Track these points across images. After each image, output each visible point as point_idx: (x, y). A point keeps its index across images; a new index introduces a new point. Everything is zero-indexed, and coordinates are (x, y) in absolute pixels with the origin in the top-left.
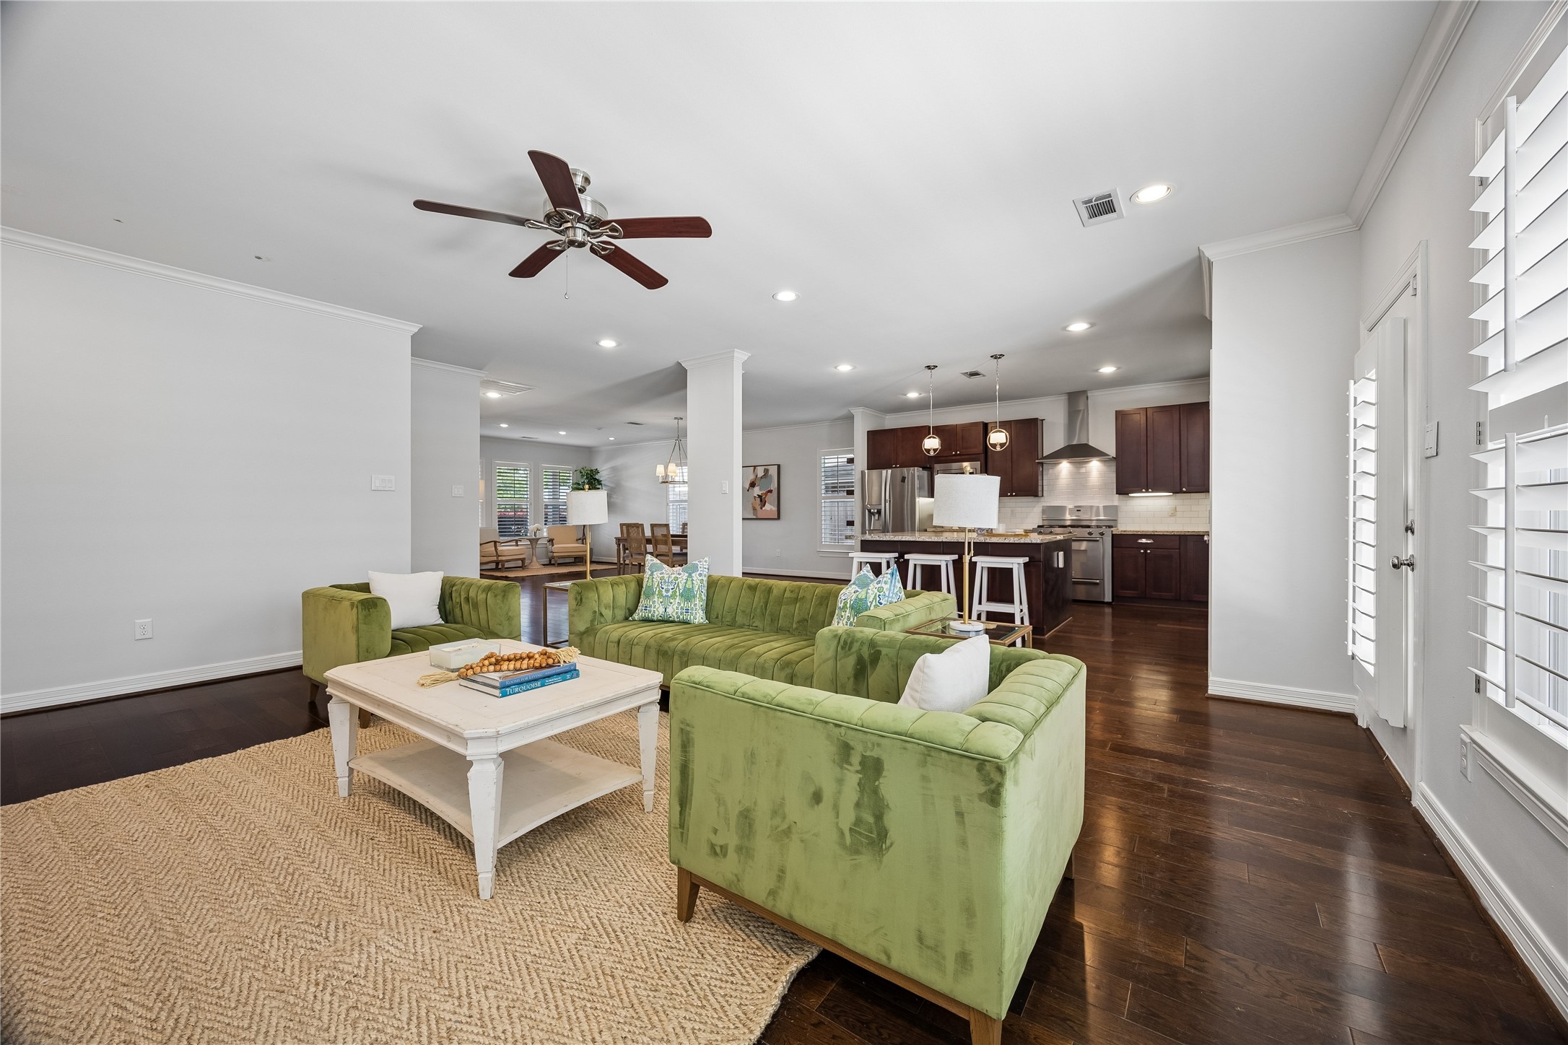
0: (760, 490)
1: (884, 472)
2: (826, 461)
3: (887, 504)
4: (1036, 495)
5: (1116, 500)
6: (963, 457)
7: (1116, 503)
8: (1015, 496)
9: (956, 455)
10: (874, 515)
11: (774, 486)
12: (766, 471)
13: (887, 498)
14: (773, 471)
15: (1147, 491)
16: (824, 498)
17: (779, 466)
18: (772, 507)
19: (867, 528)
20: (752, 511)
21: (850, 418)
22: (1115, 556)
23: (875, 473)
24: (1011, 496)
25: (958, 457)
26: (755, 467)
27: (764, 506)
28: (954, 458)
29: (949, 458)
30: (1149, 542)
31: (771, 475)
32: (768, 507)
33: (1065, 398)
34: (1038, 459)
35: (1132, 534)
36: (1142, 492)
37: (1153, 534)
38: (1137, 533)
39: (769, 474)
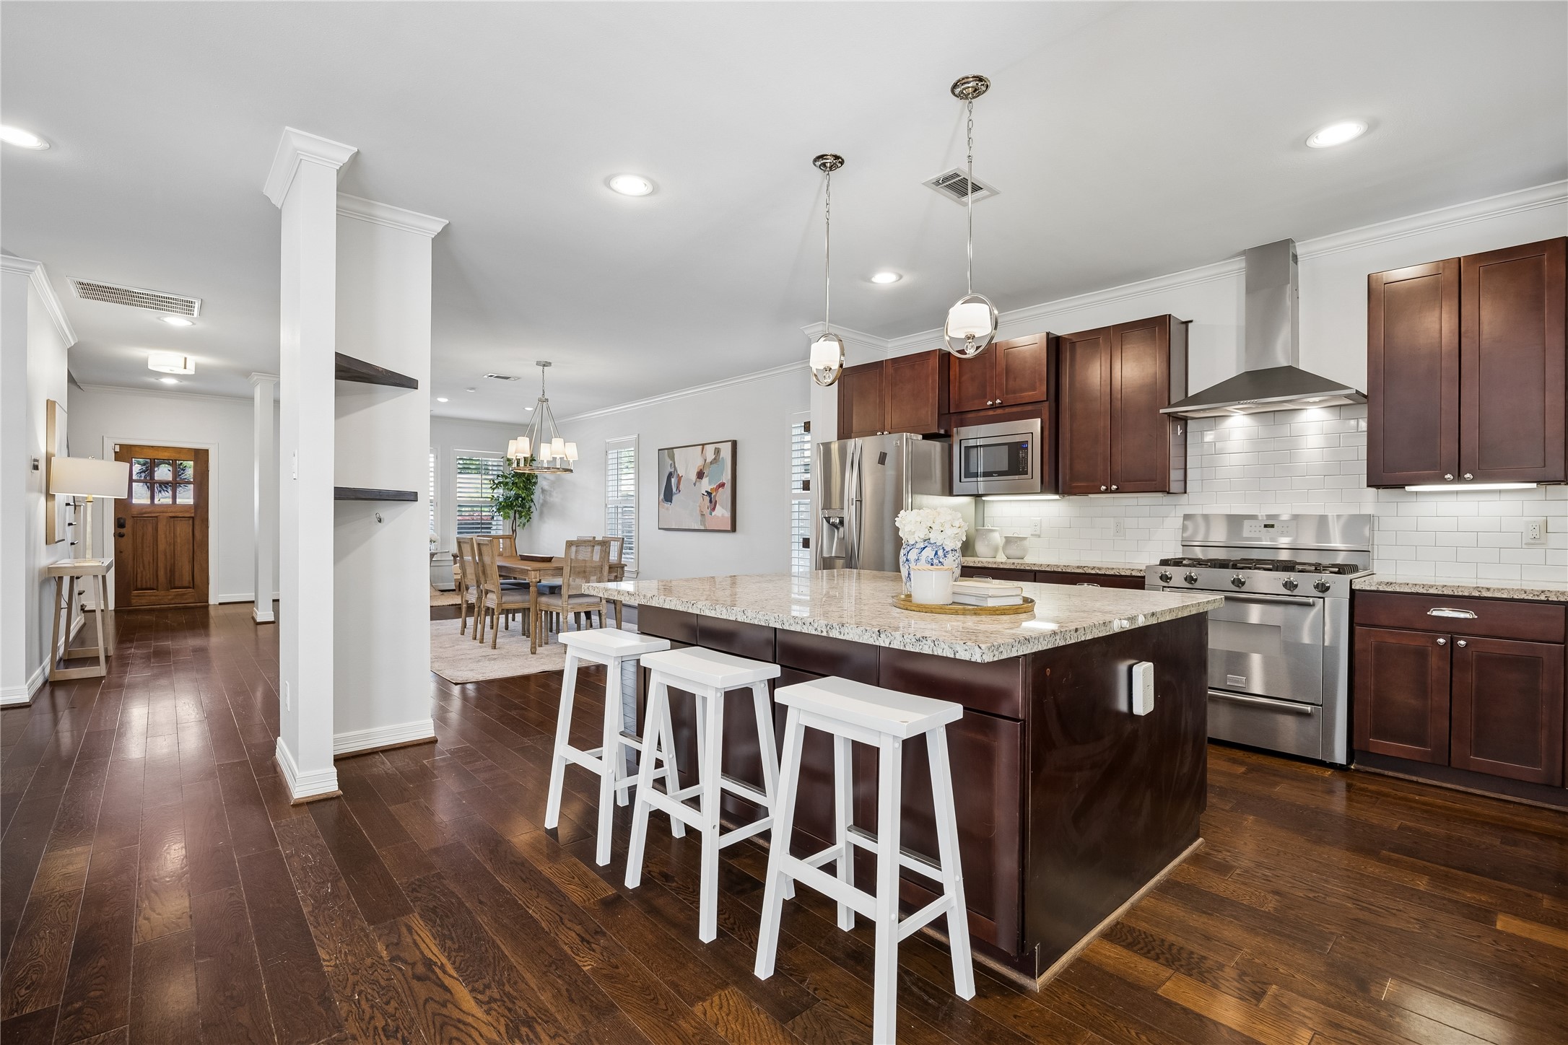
0: (710, 483)
4: (1164, 489)
5: (1370, 501)
6: (1008, 410)
7: (1368, 509)
8: (1117, 491)
9: (993, 407)
12: (717, 451)
14: (726, 451)
15: (1459, 478)
16: (797, 497)
17: (734, 444)
18: (724, 511)
20: (699, 518)
22: (1357, 647)
23: (850, 445)
24: (1108, 491)
25: (999, 411)
26: (703, 445)
27: (714, 509)
28: (991, 413)
29: (982, 413)
30: (1462, 615)
31: (724, 460)
32: (719, 511)
33: (1240, 264)
34: (1169, 405)
35: (1412, 593)
36: (1442, 480)
37: (1477, 594)
38: (1425, 592)
39: (721, 457)
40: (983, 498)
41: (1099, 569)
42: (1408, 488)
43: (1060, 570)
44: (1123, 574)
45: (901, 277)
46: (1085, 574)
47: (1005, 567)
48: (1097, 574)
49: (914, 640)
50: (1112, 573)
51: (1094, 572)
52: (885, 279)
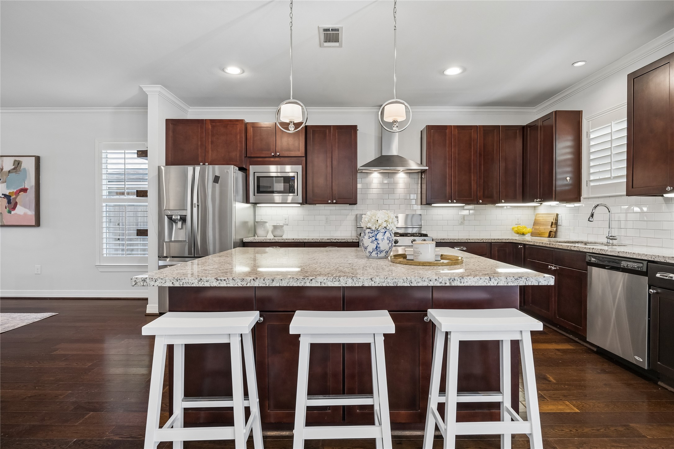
0: (8, 187)
1: (190, 169)
2: (109, 156)
3: (195, 210)
8: (336, 203)
9: (275, 156)
10: (176, 223)
11: (30, 183)
12: (17, 163)
13: (195, 201)
14: (29, 165)
15: (452, 202)
16: (106, 201)
17: (38, 159)
18: (26, 210)
19: (167, 239)
21: (144, 105)
23: (174, 169)
24: (331, 203)
27: (14, 208)
29: (267, 159)
31: (25, 169)
32: (20, 210)
35: (450, 242)
36: (448, 203)
37: (466, 241)
38: (453, 241)
39: (22, 167)
40: (257, 205)
41: (338, 239)
42: (433, 205)
43: (319, 241)
44: (349, 241)
45: (243, 72)
46: (331, 242)
47: (289, 241)
48: (337, 242)
49: (513, 279)
50: (344, 241)
51: (336, 241)
52: (233, 71)
